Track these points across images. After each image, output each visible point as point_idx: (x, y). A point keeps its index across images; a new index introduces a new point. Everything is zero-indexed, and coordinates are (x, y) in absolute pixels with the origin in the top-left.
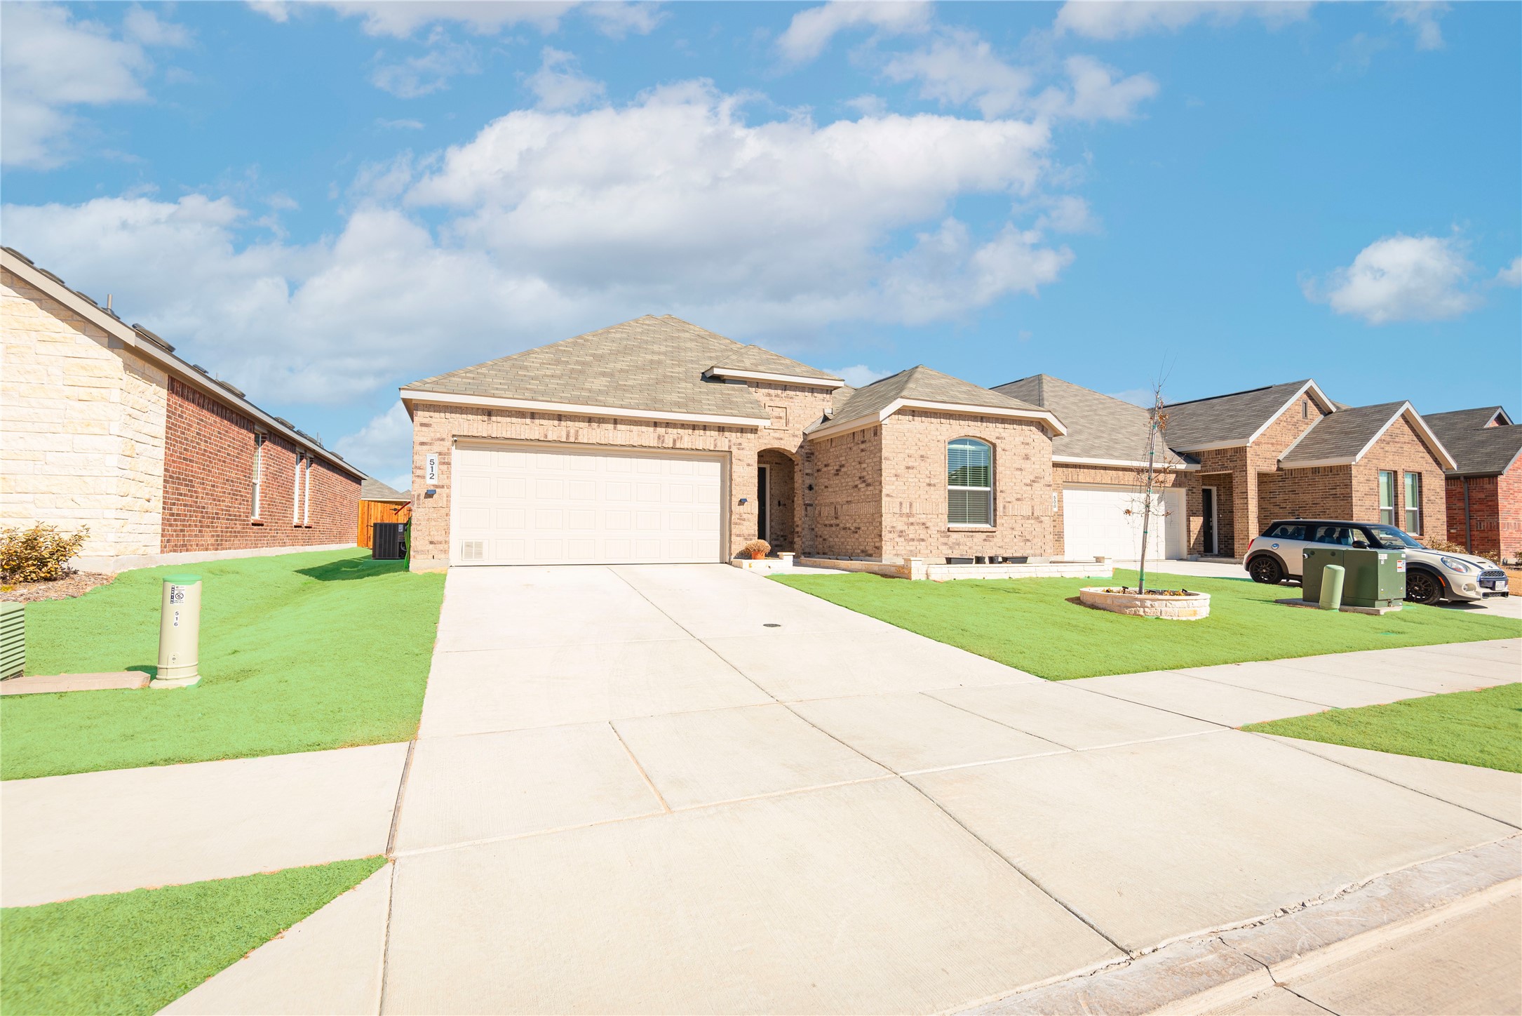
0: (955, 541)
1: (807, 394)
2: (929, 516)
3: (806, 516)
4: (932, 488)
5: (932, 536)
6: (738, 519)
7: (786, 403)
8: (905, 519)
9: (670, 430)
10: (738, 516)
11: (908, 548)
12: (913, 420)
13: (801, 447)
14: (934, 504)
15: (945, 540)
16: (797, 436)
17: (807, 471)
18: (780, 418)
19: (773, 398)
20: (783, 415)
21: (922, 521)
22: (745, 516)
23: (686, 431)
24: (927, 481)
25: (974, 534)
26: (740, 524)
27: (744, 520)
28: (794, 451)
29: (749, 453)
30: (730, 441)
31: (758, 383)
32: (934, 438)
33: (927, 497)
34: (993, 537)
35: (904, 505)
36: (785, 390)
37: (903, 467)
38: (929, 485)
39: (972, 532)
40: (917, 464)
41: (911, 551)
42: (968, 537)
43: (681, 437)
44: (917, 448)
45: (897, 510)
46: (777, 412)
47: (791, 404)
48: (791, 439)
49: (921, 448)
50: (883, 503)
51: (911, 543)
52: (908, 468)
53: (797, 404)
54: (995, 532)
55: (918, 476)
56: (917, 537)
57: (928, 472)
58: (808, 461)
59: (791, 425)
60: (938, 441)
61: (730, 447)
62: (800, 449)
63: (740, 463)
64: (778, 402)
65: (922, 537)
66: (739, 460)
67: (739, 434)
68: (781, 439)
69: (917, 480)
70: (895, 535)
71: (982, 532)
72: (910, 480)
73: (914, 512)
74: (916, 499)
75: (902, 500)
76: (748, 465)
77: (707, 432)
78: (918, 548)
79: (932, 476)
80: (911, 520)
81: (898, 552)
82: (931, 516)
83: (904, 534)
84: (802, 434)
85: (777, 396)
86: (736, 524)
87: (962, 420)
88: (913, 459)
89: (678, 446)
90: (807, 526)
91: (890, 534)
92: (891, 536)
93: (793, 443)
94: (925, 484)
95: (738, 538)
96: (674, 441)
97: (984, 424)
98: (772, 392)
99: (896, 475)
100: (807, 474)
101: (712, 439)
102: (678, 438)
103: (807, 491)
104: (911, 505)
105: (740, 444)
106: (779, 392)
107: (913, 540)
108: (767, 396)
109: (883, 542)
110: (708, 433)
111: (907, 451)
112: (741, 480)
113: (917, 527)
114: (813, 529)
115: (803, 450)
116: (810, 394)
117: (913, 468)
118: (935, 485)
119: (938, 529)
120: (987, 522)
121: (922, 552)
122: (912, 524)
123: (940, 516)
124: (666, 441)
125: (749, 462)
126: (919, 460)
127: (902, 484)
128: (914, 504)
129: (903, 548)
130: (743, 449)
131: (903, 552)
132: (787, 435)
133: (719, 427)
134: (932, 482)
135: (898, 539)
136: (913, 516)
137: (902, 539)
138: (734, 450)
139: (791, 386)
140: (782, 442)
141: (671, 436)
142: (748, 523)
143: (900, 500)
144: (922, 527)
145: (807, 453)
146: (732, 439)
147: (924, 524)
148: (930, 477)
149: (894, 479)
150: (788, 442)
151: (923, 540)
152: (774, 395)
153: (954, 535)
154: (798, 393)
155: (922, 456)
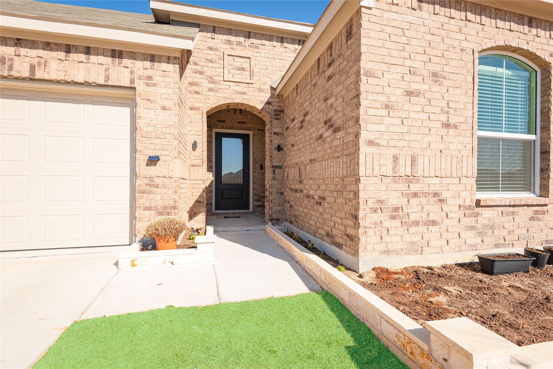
0: (486, 222)
1: (275, 43)
2: (446, 181)
3: (274, 179)
4: (452, 132)
5: (450, 215)
6: (147, 185)
7: (250, 53)
8: (402, 187)
9: (23, 51)
10: (146, 181)
11: (407, 238)
12: (420, 9)
13: (268, 103)
14: (454, 160)
15: (470, 221)
16: (263, 91)
17: (276, 130)
18: (243, 69)
19: (234, 46)
20: (246, 66)
21: (433, 189)
22: (158, 181)
23: (54, 54)
24: (444, 118)
25: (516, 209)
26: (149, 192)
27: (157, 186)
28: (260, 107)
29: (165, 91)
30: (132, 72)
31: (214, 27)
32: (456, 44)
33: (442, 146)
34: (543, 213)
35: (401, 162)
36: (249, 38)
37: (400, 92)
38: (447, 125)
39: (514, 206)
40: (426, 87)
41: (413, 243)
42: (507, 215)
43: (46, 62)
44: (426, 58)
45: (388, 170)
46: (240, 62)
47: (256, 54)
48: (257, 94)
49: (434, 59)
50: (362, 157)
51: (413, 230)
52: (409, 93)
53: (263, 55)
54: (546, 205)
55: (428, 109)
56: (425, 217)
57: (444, 104)
58: (277, 119)
59: (255, 78)
60: (462, 50)
61: (132, 81)
62: (267, 106)
63: (149, 105)
64: (239, 51)
65: (433, 217)
66: (148, 100)
67: (148, 64)
68: (245, 93)
69: (425, 116)
70: (384, 216)
71: (528, 206)
72: (412, 115)
73: (420, 173)
74: (422, 149)
75: (397, 152)
76: (164, 108)
77: (91, 57)
78: (426, 237)
79: (451, 111)
80: (414, 187)
81: (390, 247)
82: (449, 180)
83: (401, 213)
84: (269, 88)
85: (239, 44)
86: (144, 192)
87: (501, 19)
88: (419, 79)
89: (38, 75)
90: (275, 190)
91: (374, 215)
92: (376, 217)
93: (258, 98)
94: (439, 125)
95: (147, 213)
96: (32, 68)
97: (534, 31)
98: (233, 39)
99: (387, 107)
100: (275, 134)
101: (102, 68)
102: (39, 64)
103: (275, 152)
104: (414, 161)
105: (150, 78)
106: (242, 39)
107: (417, 223)
108: (226, 43)
109: (361, 230)
110: (93, 58)
111: (408, 63)
112: (151, 129)
113: (424, 201)
114: (282, 193)
115: (271, 107)
116: (279, 44)
117: (418, 94)
118: (455, 127)
119: (461, 202)
120: (528, 188)
121: (431, 244)
122: (415, 195)
123: (464, 180)
124: (16, 66)
125: (166, 103)
126: (429, 81)
127: (399, 122)
128: (420, 159)
129: (398, 238)
130: (154, 85)
131: (399, 246)
132: (252, 89)
133: (113, 51)
134: (452, 121)
135: (388, 223)
136: (418, 181)
137: (397, 223)
138: (140, 86)
139: (256, 34)
140: (245, 97)
141: (26, 60)
142: (164, 191)
143: (394, 151)
144: (432, 200)
145: (275, 111)
146: (135, 70)
147: (436, 195)
148: (447, 113)
149: (384, 112)
150: (253, 97)
151: (434, 223)
152: (235, 43)
153: (486, 213)
154: (264, 42)
155: (435, 75)
